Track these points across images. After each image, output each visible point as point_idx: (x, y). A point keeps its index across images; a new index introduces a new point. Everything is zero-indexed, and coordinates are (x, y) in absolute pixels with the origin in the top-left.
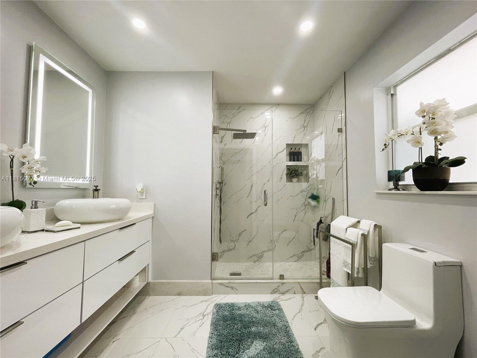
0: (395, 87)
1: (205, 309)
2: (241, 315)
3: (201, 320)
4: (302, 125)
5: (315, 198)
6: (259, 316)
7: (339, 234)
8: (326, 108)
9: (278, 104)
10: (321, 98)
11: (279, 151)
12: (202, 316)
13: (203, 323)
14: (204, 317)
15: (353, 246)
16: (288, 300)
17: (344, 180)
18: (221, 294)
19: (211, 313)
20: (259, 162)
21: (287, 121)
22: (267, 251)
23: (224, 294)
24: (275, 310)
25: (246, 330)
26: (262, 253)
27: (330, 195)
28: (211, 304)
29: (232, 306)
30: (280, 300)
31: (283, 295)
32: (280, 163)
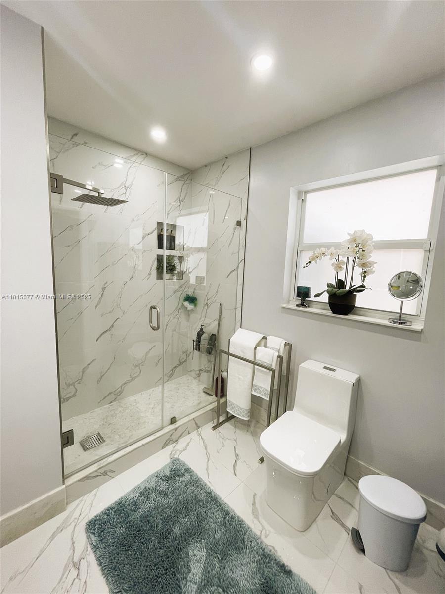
0: (306, 192)
1: (70, 549)
2: (145, 518)
3: (77, 580)
4: (178, 198)
5: (192, 300)
6: (171, 500)
7: (243, 352)
8: (215, 184)
9: (146, 154)
10: (206, 166)
11: (147, 233)
12: (73, 569)
13: (85, 582)
14: (79, 570)
15: (274, 371)
16: (188, 448)
17: (238, 286)
18: (84, 495)
19: (89, 549)
20: (115, 247)
21: (158, 186)
22: (129, 382)
23: (91, 491)
24: (183, 475)
25: (170, 540)
26: (121, 387)
27: (215, 299)
28: (76, 528)
29: (120, 510)
30: (178, 454)
31: (177, 443)
32: (149, 251)
